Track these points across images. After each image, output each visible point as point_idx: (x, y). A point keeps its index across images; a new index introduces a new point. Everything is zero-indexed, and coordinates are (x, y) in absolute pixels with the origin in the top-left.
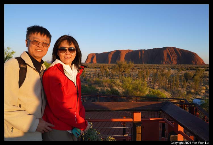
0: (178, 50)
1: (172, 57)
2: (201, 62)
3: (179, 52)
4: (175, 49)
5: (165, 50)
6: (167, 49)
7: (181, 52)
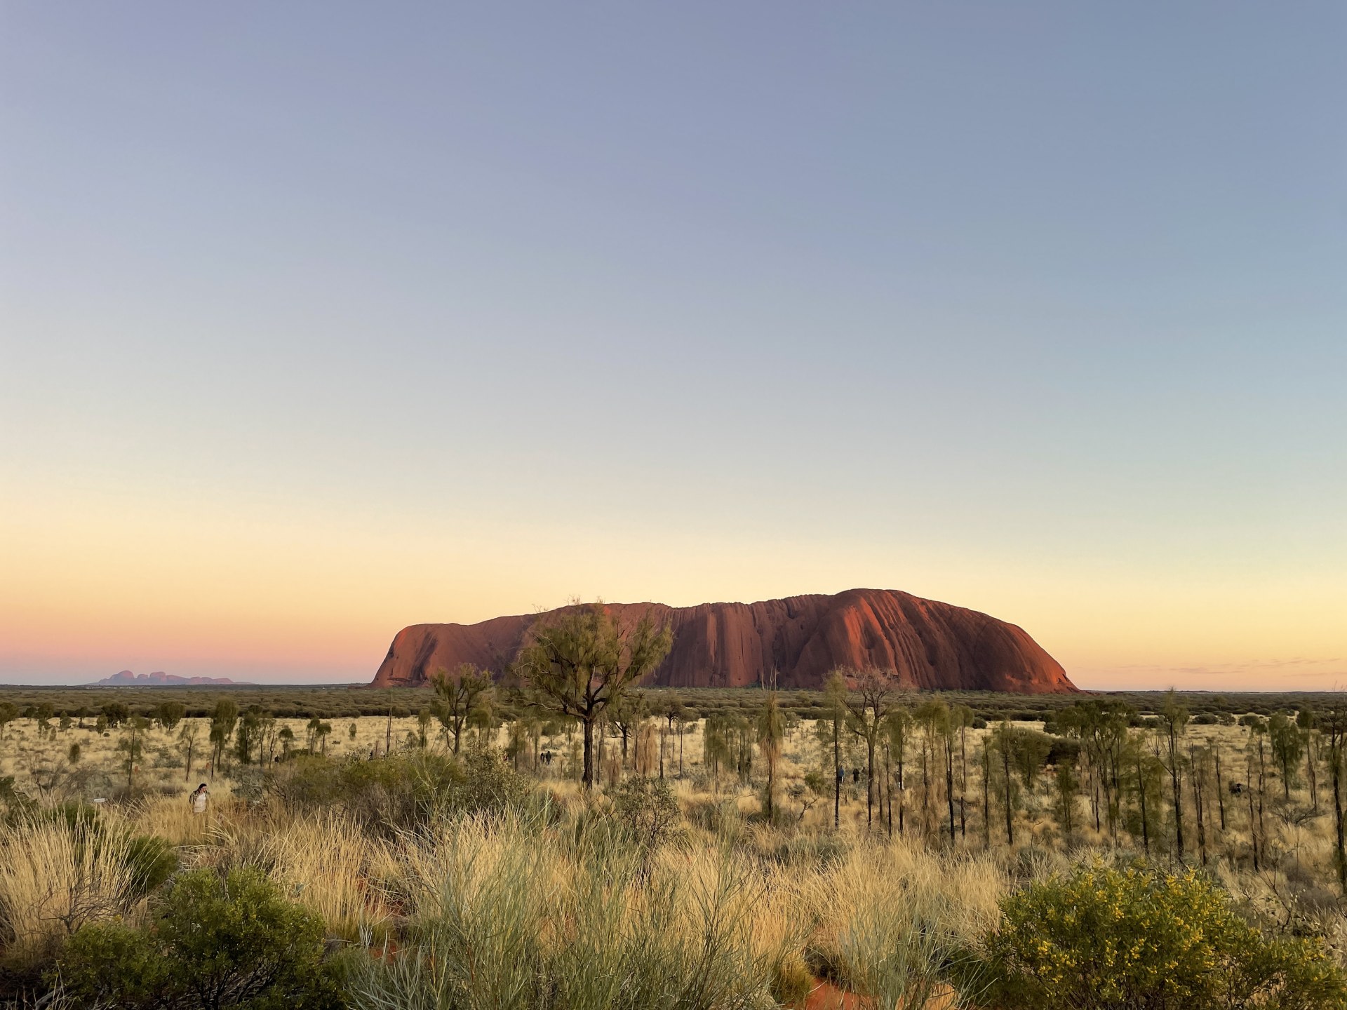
0: (922, 609)
1: (894, 647)
2: (1055, 681)
3: (926, 616)
4: (903, 599)
5: (853, 610)
6: (863, 602)
7: (937, 620)
